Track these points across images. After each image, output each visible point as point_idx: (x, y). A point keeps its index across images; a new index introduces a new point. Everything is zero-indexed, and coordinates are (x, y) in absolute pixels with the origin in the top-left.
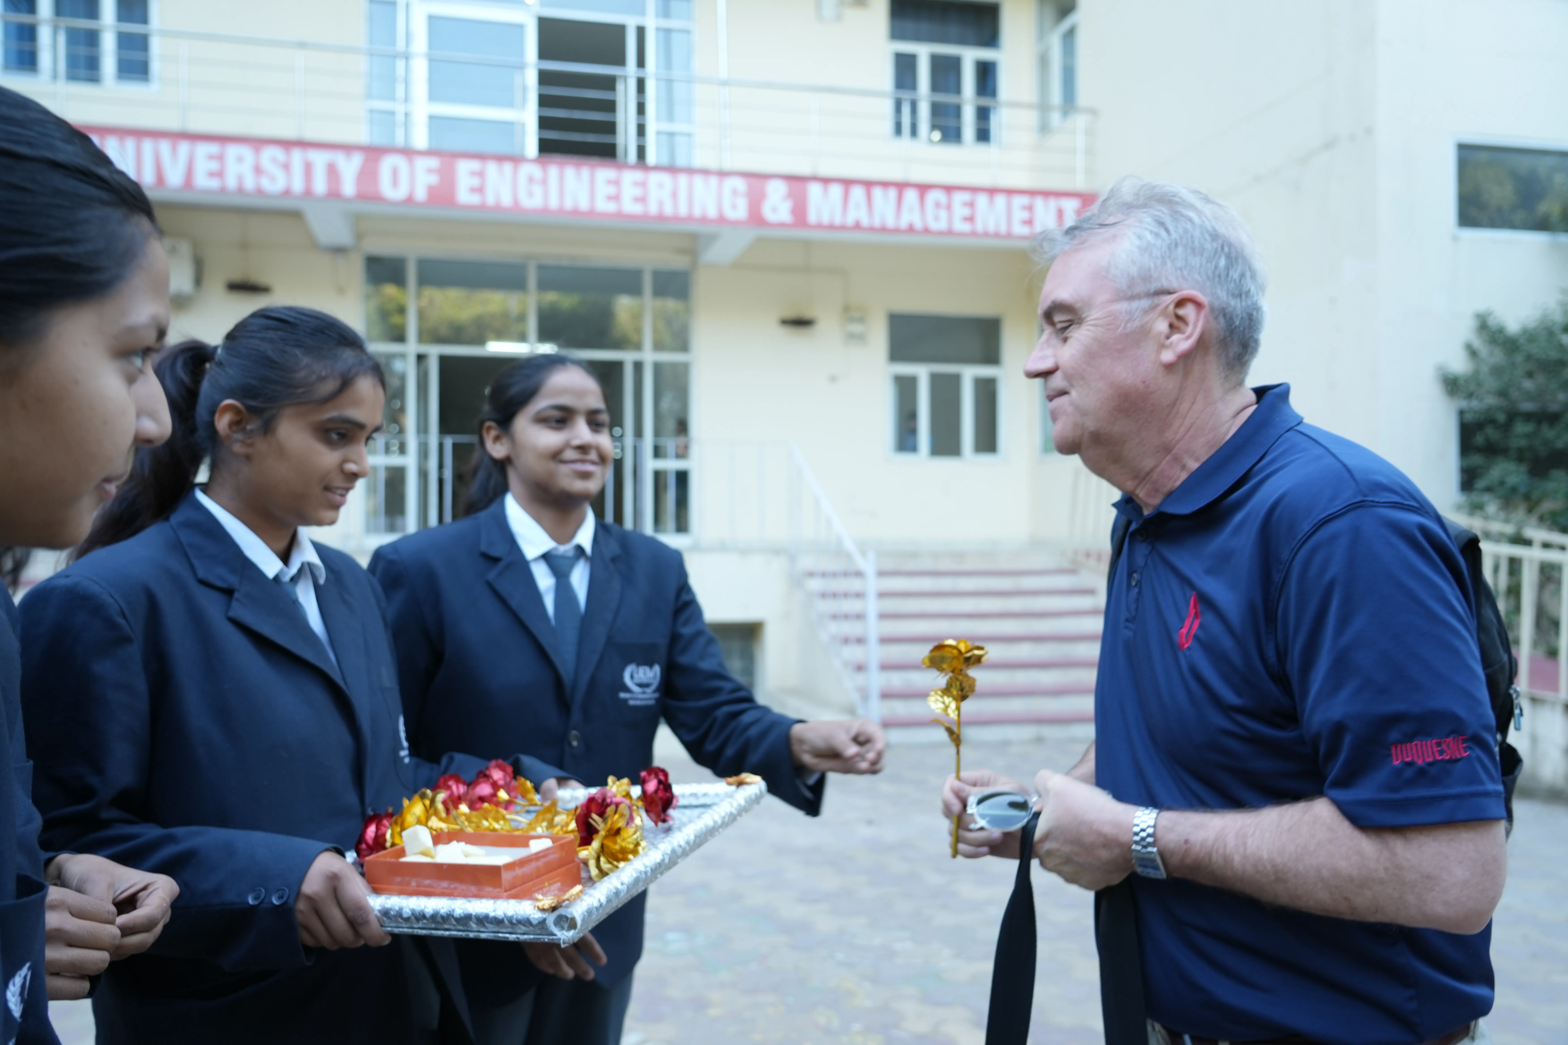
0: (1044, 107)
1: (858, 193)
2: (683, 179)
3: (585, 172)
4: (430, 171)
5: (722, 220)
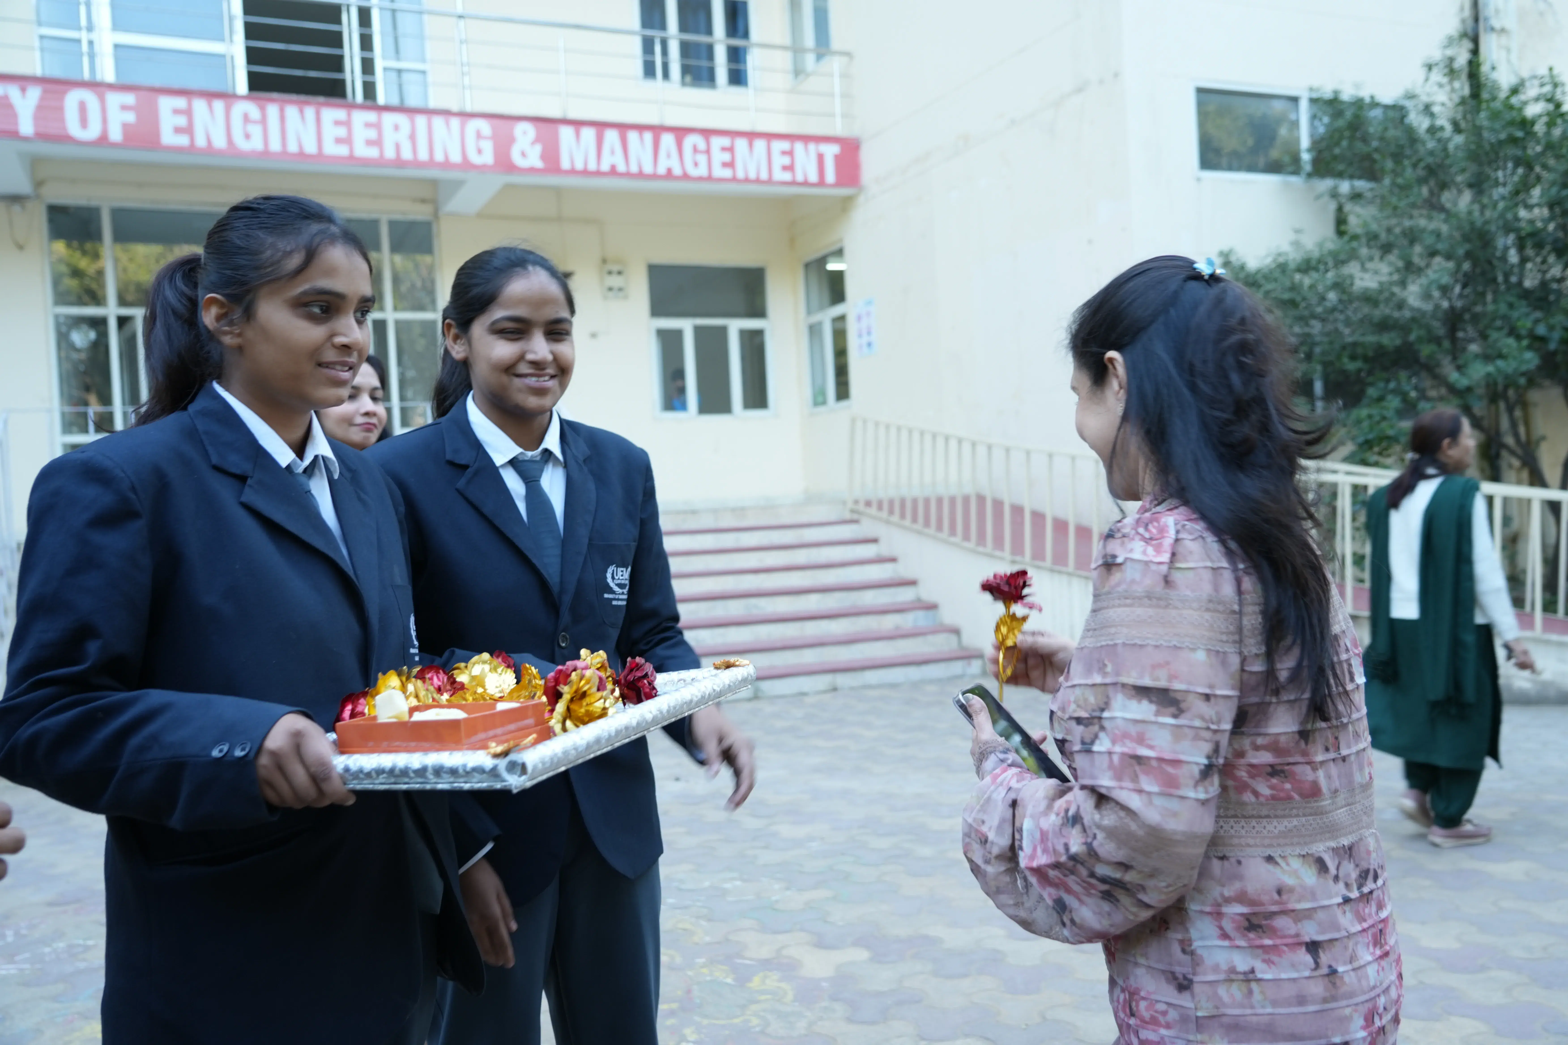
0: (797, 50)
1: (612, 137)
2: (421, 121)
3: (310, 112)
4: (124, 108)
5: (466, 165)
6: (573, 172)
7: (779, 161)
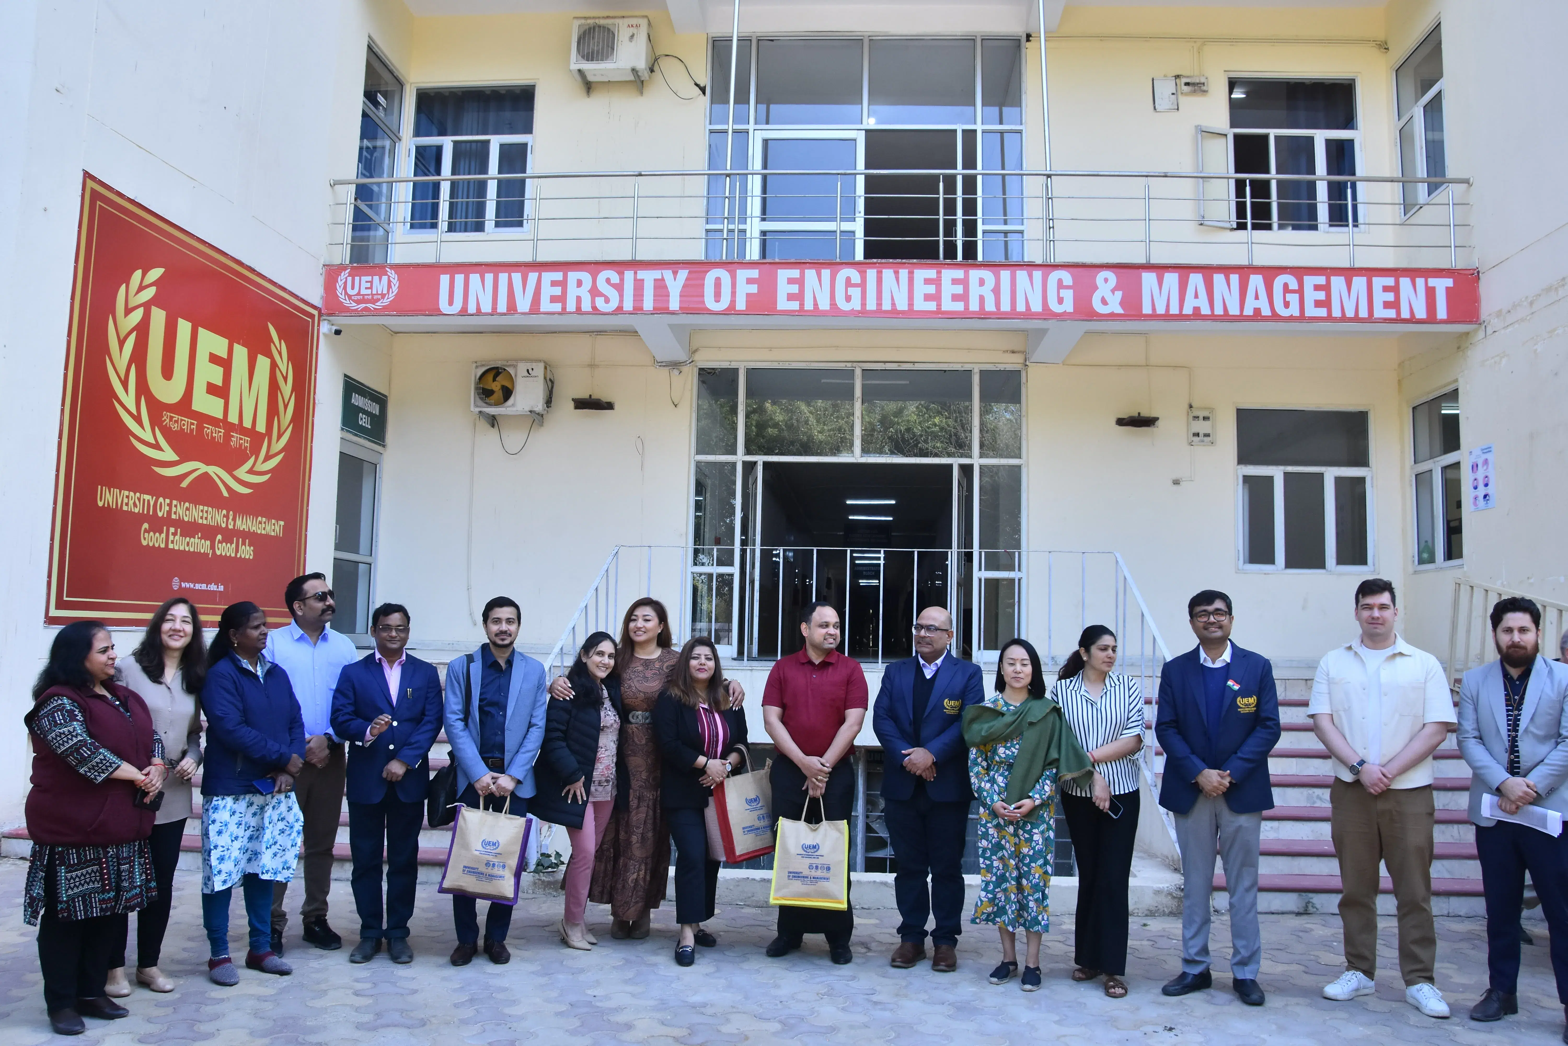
1: (1196, 280)
2: (1005, 274)
3: (904, 273)
6: (1154, 316)
7: (1380, 297)
